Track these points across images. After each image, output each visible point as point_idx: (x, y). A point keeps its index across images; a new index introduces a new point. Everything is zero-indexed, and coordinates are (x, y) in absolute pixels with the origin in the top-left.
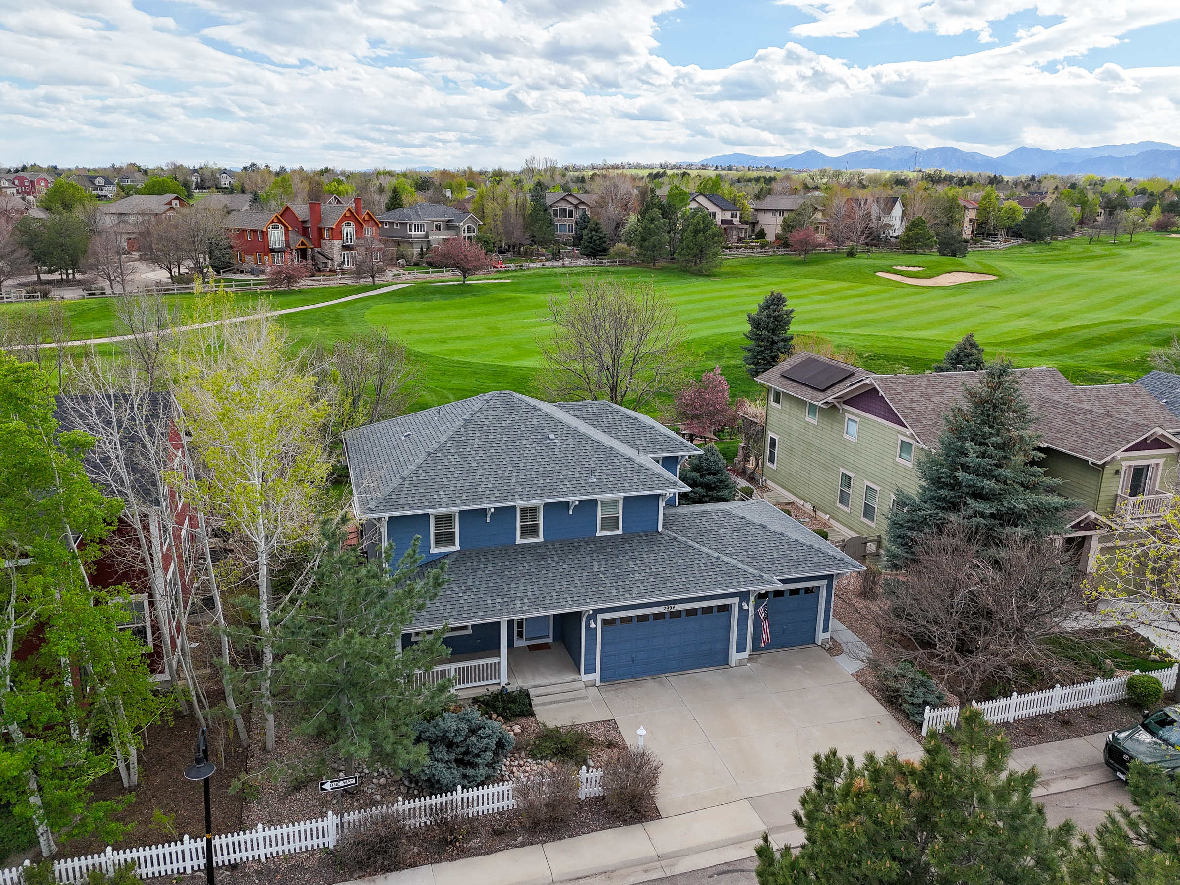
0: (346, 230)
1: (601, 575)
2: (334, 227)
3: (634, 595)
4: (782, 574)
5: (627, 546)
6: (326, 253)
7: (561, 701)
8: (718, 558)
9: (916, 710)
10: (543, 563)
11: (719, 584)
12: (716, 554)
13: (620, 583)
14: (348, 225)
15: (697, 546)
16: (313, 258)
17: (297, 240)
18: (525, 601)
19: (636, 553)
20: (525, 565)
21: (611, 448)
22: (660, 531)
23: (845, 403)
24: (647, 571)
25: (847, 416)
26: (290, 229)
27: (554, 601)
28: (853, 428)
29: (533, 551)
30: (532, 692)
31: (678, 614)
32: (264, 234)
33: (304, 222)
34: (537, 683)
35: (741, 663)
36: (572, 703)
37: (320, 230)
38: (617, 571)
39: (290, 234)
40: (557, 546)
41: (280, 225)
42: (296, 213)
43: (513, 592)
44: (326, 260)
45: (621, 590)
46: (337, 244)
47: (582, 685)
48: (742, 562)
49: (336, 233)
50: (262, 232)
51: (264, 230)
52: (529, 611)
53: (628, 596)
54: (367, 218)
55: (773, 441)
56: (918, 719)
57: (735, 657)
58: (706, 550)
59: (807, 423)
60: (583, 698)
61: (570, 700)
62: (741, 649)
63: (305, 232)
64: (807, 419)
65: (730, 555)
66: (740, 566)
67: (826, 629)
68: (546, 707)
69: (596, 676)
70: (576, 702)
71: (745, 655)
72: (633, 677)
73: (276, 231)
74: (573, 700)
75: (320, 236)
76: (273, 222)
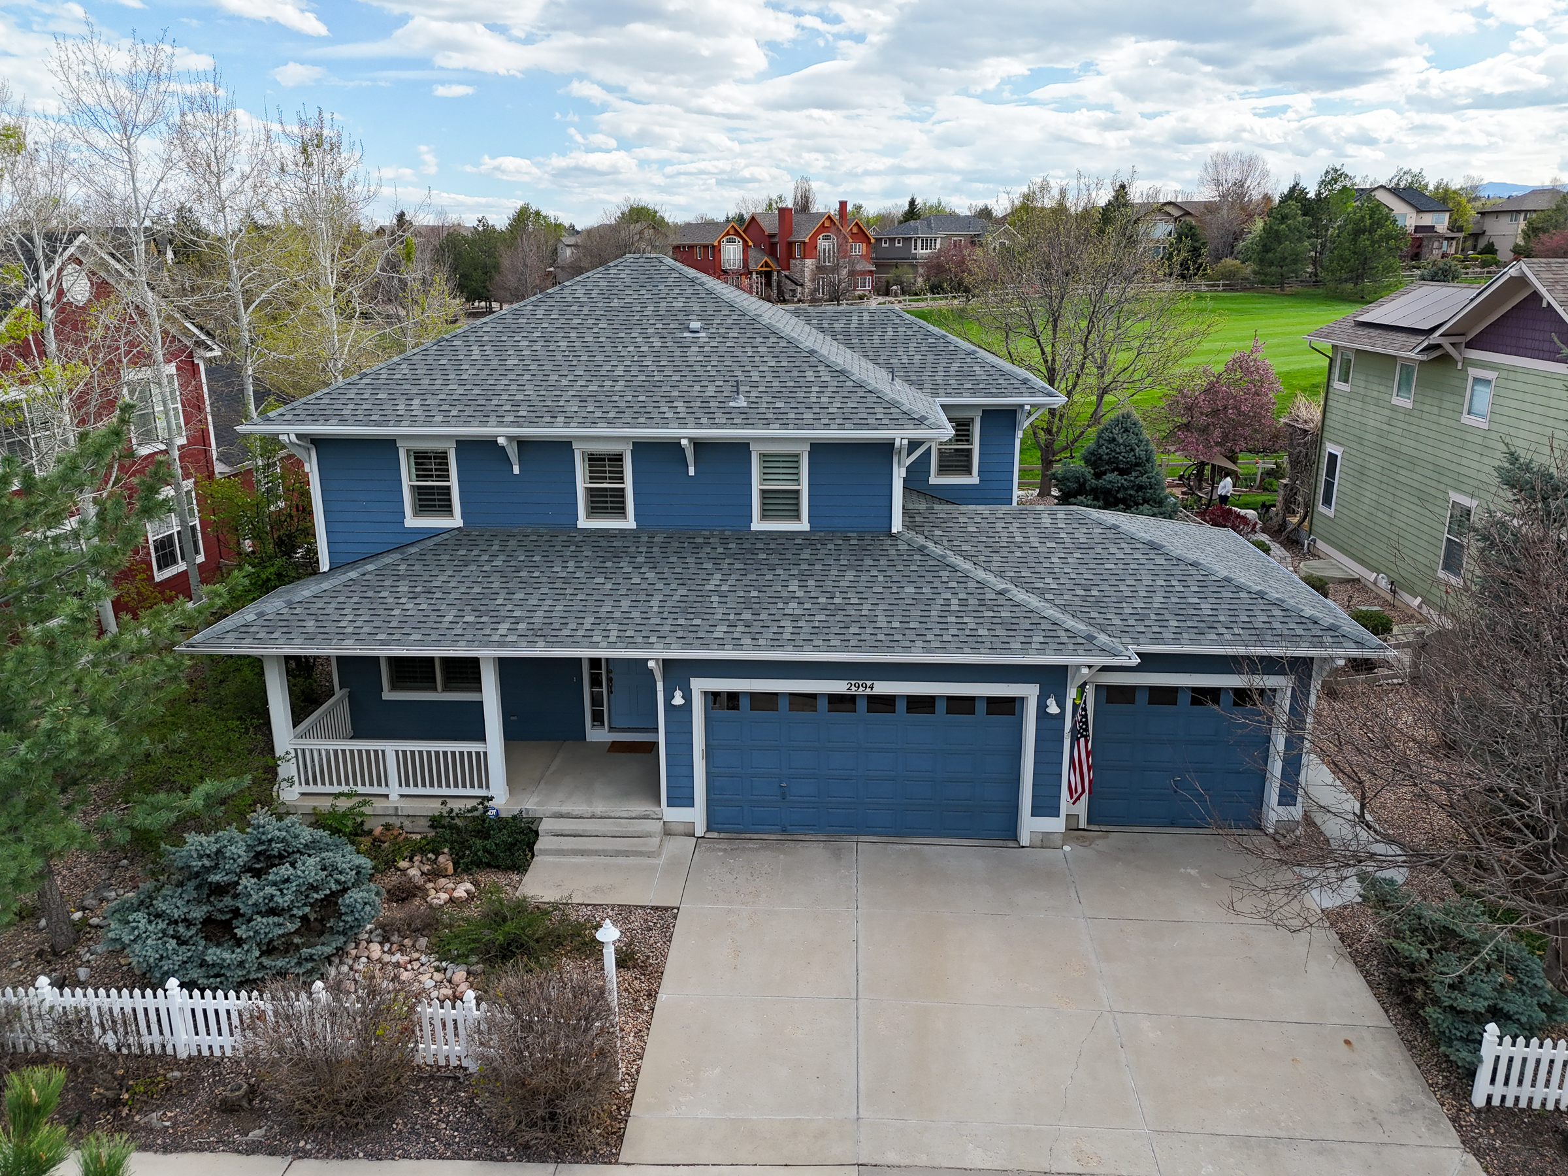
0: (822, 244)
1: (715, 599)
2: (807, 240)
3: (761, 642)
4: (1156, 641)
5: (806, 554)
6: (796, 276)
7: (596, 853)
8: (1000, 593)
9: (1462, 1030)
10: (609, 564)
11: (977, 643)
12: (1001, 586)
13: (747, 616)
14: (827, 238)
15: (967, 566)
16: (779, 283)
17: (759, 260)
18: (522, 626)
19: (818, 567)
20: (571, 564)
21: (812, 352)
22: (894, 530)
23: (1470, 345)
24: (822, 600)
25: (1473, 372)
26: (750, 243)
27: (581, 633)
28: (1483, 398)
29: (604, 543)
30: (543, 827)
31: (885, 703)
32: (717, 250)
33: (772, 236)
34: (565, 809)
35: (1045, 841)
36: (621, 860)
37: (790, 245)
38: (755, 594)
39: (752, 253)
40: (659, 539)
41: (738, 239)
42: (762, 224)
43: (509, 607)
44: (793, 287)
45: (740, 629)
46: (809, 263)
47: (656, 826)
48: (1063, 608)
49: (809, 249)
50: (714, 247)
51: (716, 244)
52: (514, 644)
53: (747, 641)
54: (855, 230)
55: (1333, 458)
56: (1463, 1055)
57: (1030, 825)
58: (981, 574)
59: (1394, 409)
60: (648, 854)
61: (617, 854)
62: (1045, 806)
63: (772, 250)
64: (1396, 401)
65: (1040, 593)
66: (1051, 612)
67: (1286, 798)
68: (564, 860)
69: (696, 815)
70: (632, 860)
71: (1056, 825)
72: (784, 831)
73: (732, 247)
74: (626, 854)
75: (790, 256)
76: (728, 234)
